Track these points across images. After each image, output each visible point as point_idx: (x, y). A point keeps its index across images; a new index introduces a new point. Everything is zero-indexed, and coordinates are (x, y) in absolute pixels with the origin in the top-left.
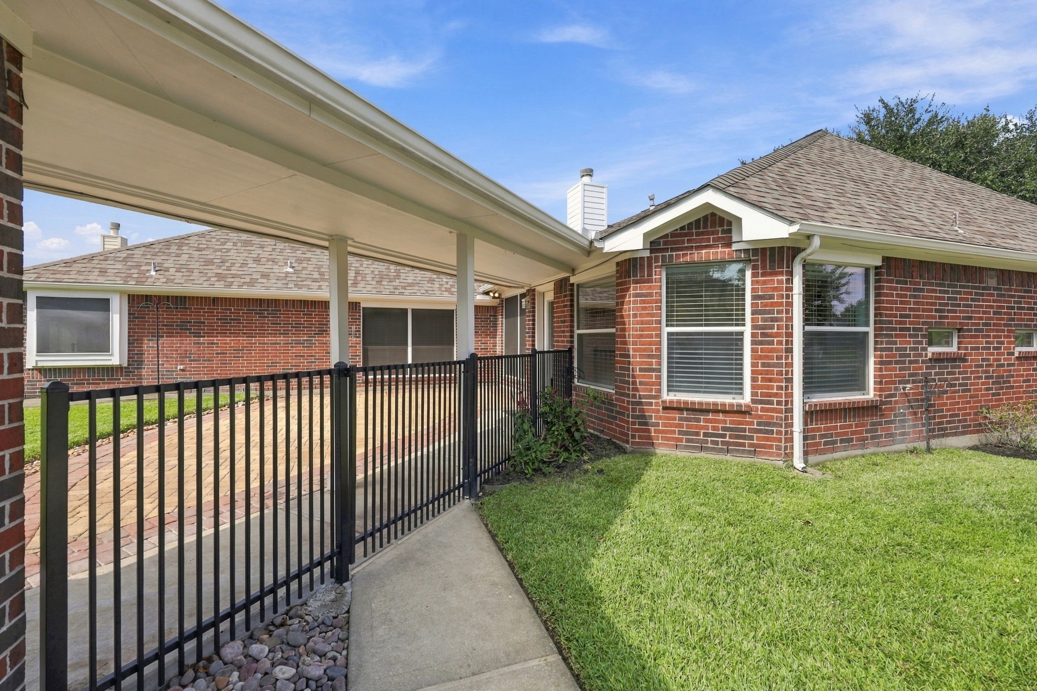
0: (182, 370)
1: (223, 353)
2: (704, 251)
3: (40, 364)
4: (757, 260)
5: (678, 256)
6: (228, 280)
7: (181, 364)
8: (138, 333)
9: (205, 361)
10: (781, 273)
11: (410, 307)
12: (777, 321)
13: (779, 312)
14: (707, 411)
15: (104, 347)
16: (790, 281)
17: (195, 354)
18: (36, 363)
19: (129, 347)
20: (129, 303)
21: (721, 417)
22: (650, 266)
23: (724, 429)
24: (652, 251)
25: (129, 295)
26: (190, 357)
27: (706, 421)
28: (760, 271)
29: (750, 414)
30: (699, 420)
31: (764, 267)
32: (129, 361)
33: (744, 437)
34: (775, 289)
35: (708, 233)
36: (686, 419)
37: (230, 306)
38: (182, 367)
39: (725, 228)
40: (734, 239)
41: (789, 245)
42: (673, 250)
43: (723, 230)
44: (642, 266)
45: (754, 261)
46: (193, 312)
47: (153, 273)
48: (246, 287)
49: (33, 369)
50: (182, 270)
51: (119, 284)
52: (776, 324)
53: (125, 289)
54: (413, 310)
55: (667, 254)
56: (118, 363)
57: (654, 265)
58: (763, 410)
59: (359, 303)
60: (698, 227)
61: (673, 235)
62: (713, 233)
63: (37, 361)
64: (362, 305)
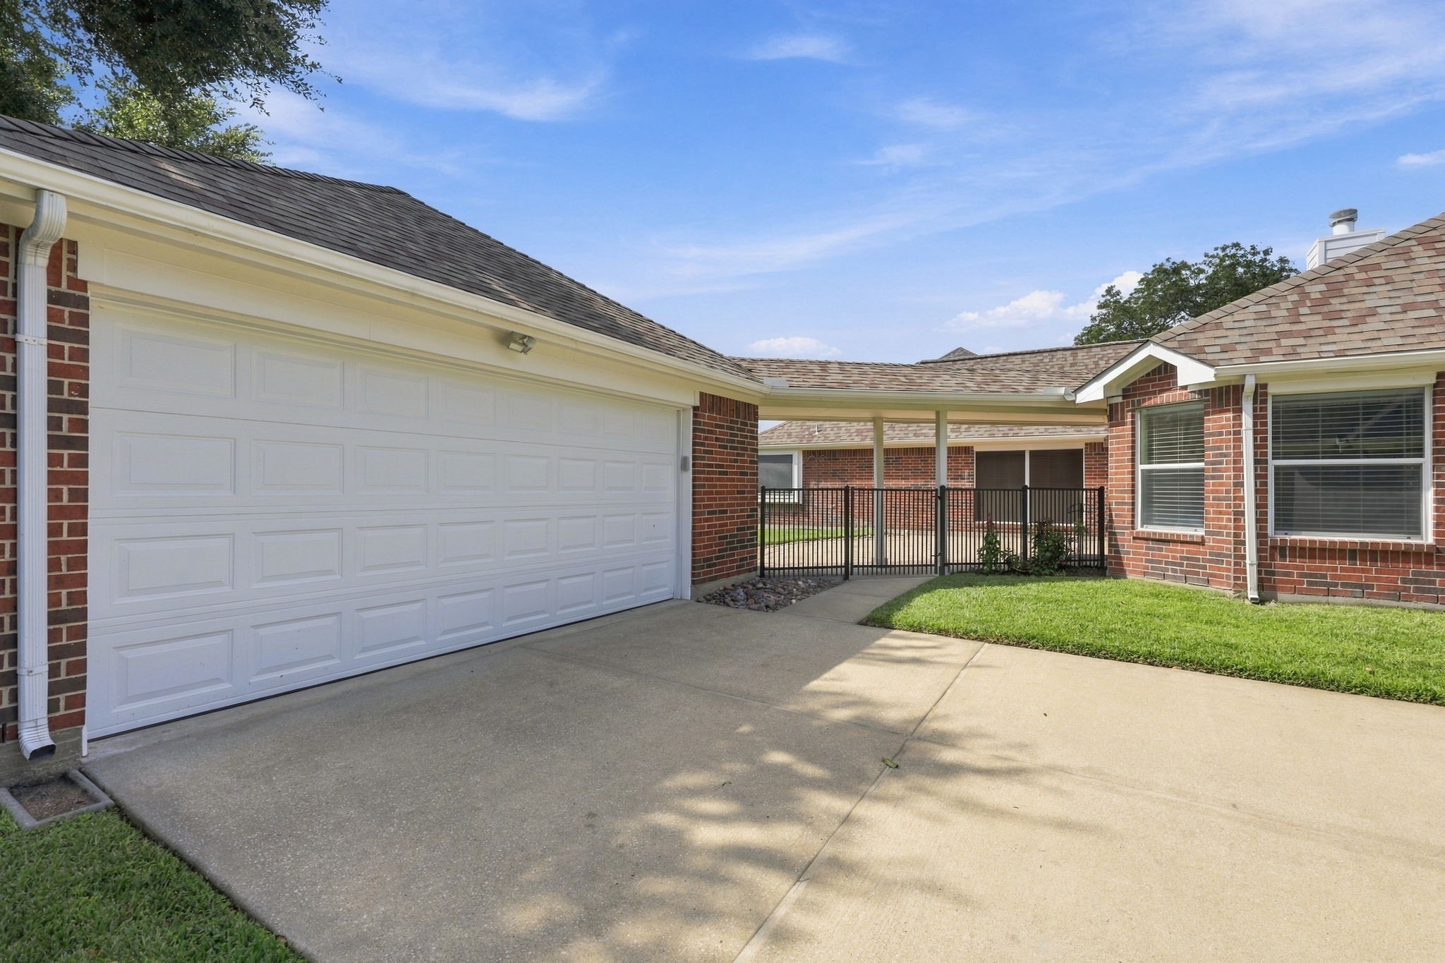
0: (834, 508)
2: (1165, 395)
4: (1208, 400)
5: (1144, 401)
6: (864, 434)
10: (1228, 411)
12: (1225, 456)
13: (1227, 448)
14: (1168, 541)
16: (1238, 418)
20: (803, 457)
21: (1179, 547)
22: (1123, 411)
23: (1182, 558)
24: (1124, 397)
25: (803, 451)
27: (1167, 550)
29: (1203, 545)
30: (1161, 550)
31: (1214, 406)
32: (803, 500)
33: (1198, 567)
34: (1223, 427)
35: (1161, 379)
36: (1152, 549)
38: (833, 505)
39: (1171, 374)
41: (1233, 383)
42: (1140, 395)
44: (1117, 411)
46: (840, 462)
47: (817, 433)
50: (835, 429)
51: (798, 443)
52: (1225, 459)
53: (801, 447)
55: (1136, 399)
56: (797, 501)
57: (1126, 409)
58: (1214, 541)
59: (972, 447)
60: (1160, 373)
61: (1140, 381)
62: (1165, 379)
64: (976, 449)
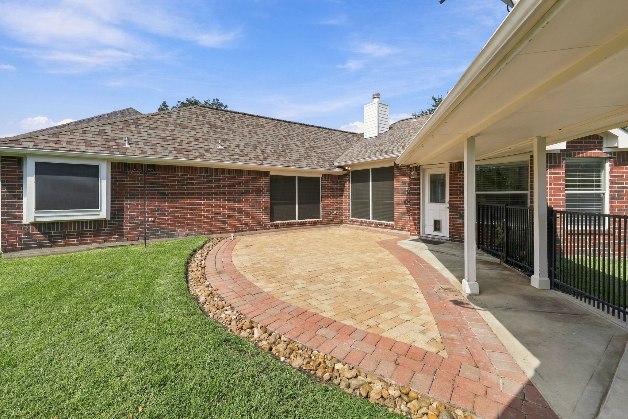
0: (153, 221)
1: (182, 208)
2: (588, 152)
3: (38, 220)
5: (575, 154)
6: (185, 153)
7: (152, 217)
8: (119, 193)
9: (169, 214)
11: (297, 175)
13: (626, 184)
15: (94, 205)
17: (162, 209)
18: (35, 219)
19: (111, 204)
20: (112, 169)
22: (559, 158)
24: (561, 150)
25: (112, 163)
26: (158, 211)
28: (617, 163)
31: (619, 161)
32: (111, 215)
34: (624, 172)
35: (590, 142)
37: (187, 173)
38: (152, 219)
39: (599, 140)
40: (604, 146)
43: (598, 142)
44: (555, 158)
45: (614, 158)
46: (160, 177)
47: (128, 145)
48: (199, 159)
49: (28, 225)
50: (148, 144)
51: (106, 154)
52: (625, 190)
53: (109, 157)
54: (298, 177)
55: (569, 152)
56: (105, 217)
57: (561, 158)
59: (269, 172)
62: (593, 142)
63: (35, 217)
64: (271, 174)
